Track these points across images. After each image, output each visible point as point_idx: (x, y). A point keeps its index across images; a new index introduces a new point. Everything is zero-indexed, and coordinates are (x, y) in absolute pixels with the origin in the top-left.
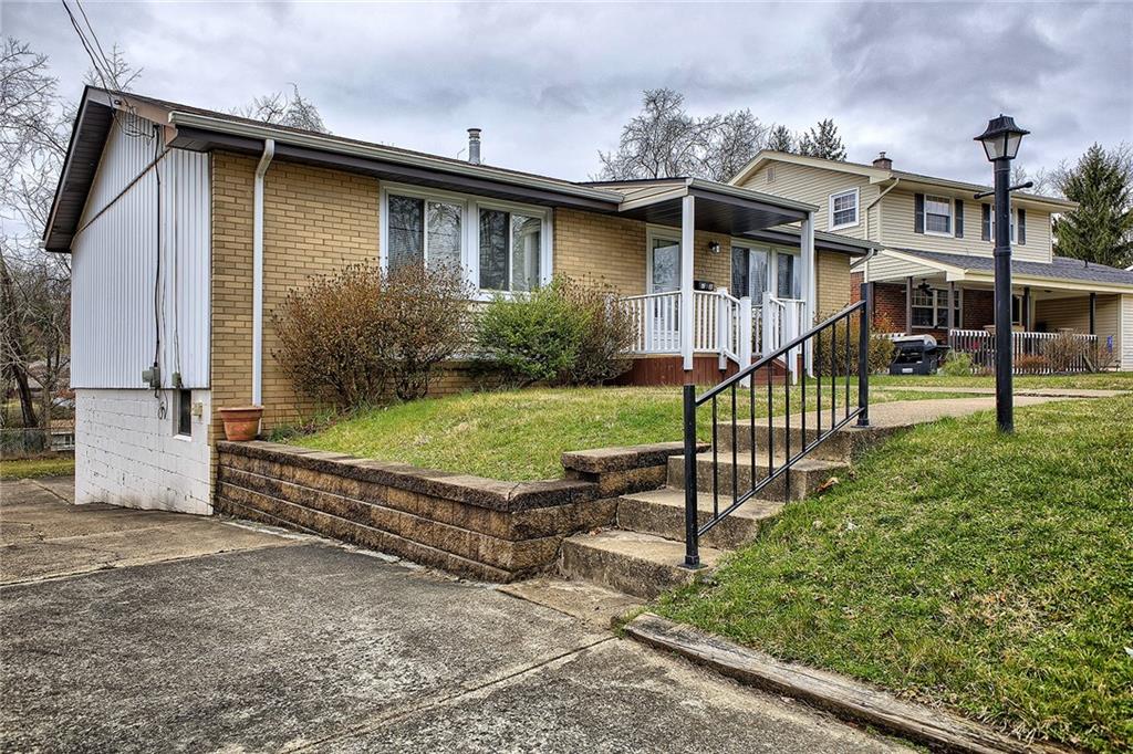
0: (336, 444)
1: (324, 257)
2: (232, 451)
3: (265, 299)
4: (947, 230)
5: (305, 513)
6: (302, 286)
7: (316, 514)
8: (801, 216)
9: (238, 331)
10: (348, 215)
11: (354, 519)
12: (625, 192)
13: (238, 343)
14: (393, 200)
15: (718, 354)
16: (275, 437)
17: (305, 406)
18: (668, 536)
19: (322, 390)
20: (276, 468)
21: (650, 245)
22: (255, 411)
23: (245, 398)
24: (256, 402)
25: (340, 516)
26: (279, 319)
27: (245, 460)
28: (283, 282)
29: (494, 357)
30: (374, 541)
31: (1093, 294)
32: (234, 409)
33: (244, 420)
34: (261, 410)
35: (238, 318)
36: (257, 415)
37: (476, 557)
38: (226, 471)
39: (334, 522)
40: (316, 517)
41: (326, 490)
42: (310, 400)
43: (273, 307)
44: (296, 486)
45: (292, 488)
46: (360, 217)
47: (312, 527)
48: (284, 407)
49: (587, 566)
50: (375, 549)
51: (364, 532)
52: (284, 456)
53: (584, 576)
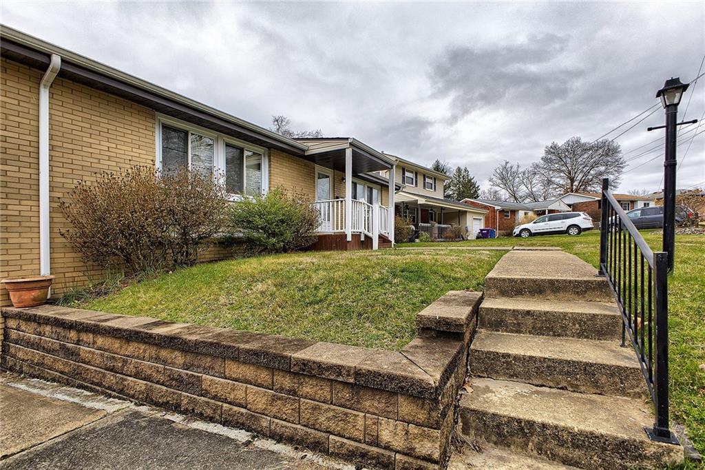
0: (133, 306)
1: (109, 160)
2: (18, 316)
3: (52, 189)
4: (412, 184)
5: (111, 378)
6: (89, 180)
7: (126, 380)
8: (390, 166)
9: (22, 213)
10: (130, 132)
11: (178, 388)
12: (309, 144)
13: (23, 224)
14: (166, 128)
15: (361, 233)
16: (66, 300)
17: (93, 273)
18: (536, 382)
19: (111, 260)
20: (73, 334)
21: (316, 176)
22: (45, 280)
23: (33, 270)
24: (45, 271)
25: (158, 383)
26: (67, 205)
27: (34, 325)
28: (70, 176)
29: (241, 235)
30: (209, 412)
31: (460, 210)
32: (19, 280)
33: (32, 289)
34: (51, 280)
35: (23, 203)
36: (46, 284)
37: (376, 442)
38: (14, 334)
39: (150, 389)
40: (126, 383)
41: (138, 358)
42: (100, 267)
43: (60, 195)
44: (97, 351)
45: (93, 353)
46: (139, 134)
47: (121, 391)
48: (74, 274)
49: (499, 435)
50: (211, 419)
51: (191, 401)
52: (81, 324)
53: (496, 443)
